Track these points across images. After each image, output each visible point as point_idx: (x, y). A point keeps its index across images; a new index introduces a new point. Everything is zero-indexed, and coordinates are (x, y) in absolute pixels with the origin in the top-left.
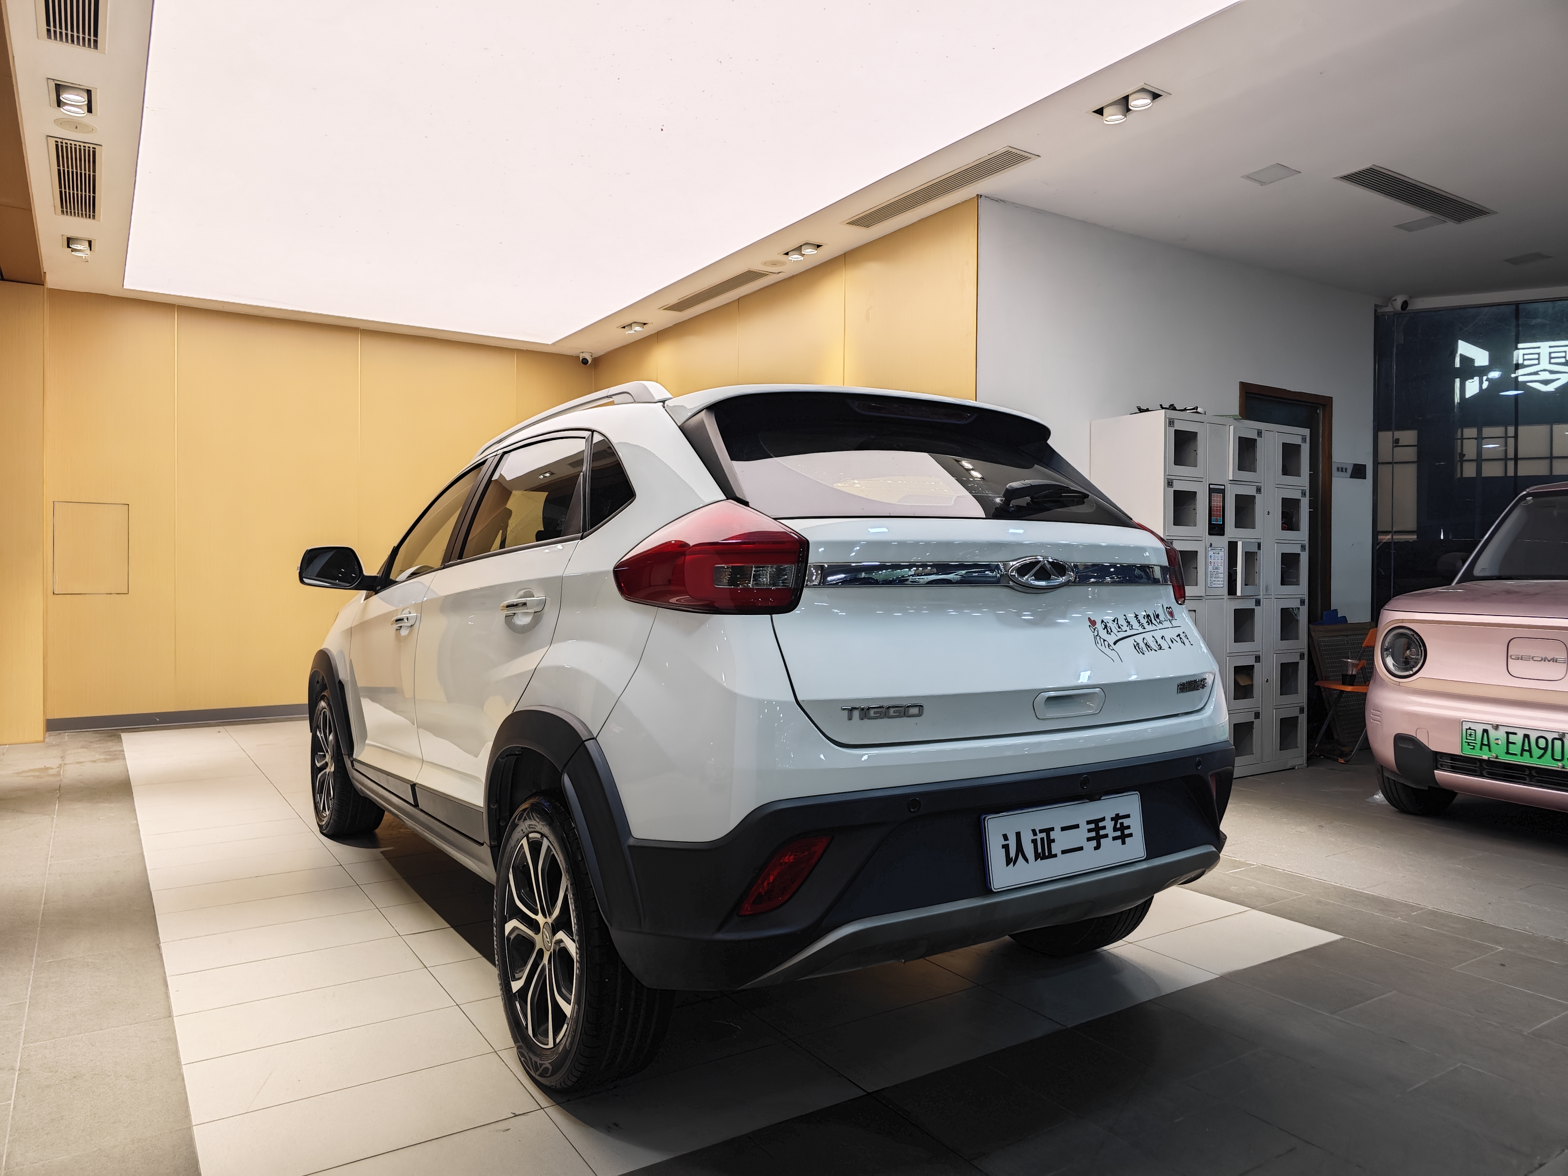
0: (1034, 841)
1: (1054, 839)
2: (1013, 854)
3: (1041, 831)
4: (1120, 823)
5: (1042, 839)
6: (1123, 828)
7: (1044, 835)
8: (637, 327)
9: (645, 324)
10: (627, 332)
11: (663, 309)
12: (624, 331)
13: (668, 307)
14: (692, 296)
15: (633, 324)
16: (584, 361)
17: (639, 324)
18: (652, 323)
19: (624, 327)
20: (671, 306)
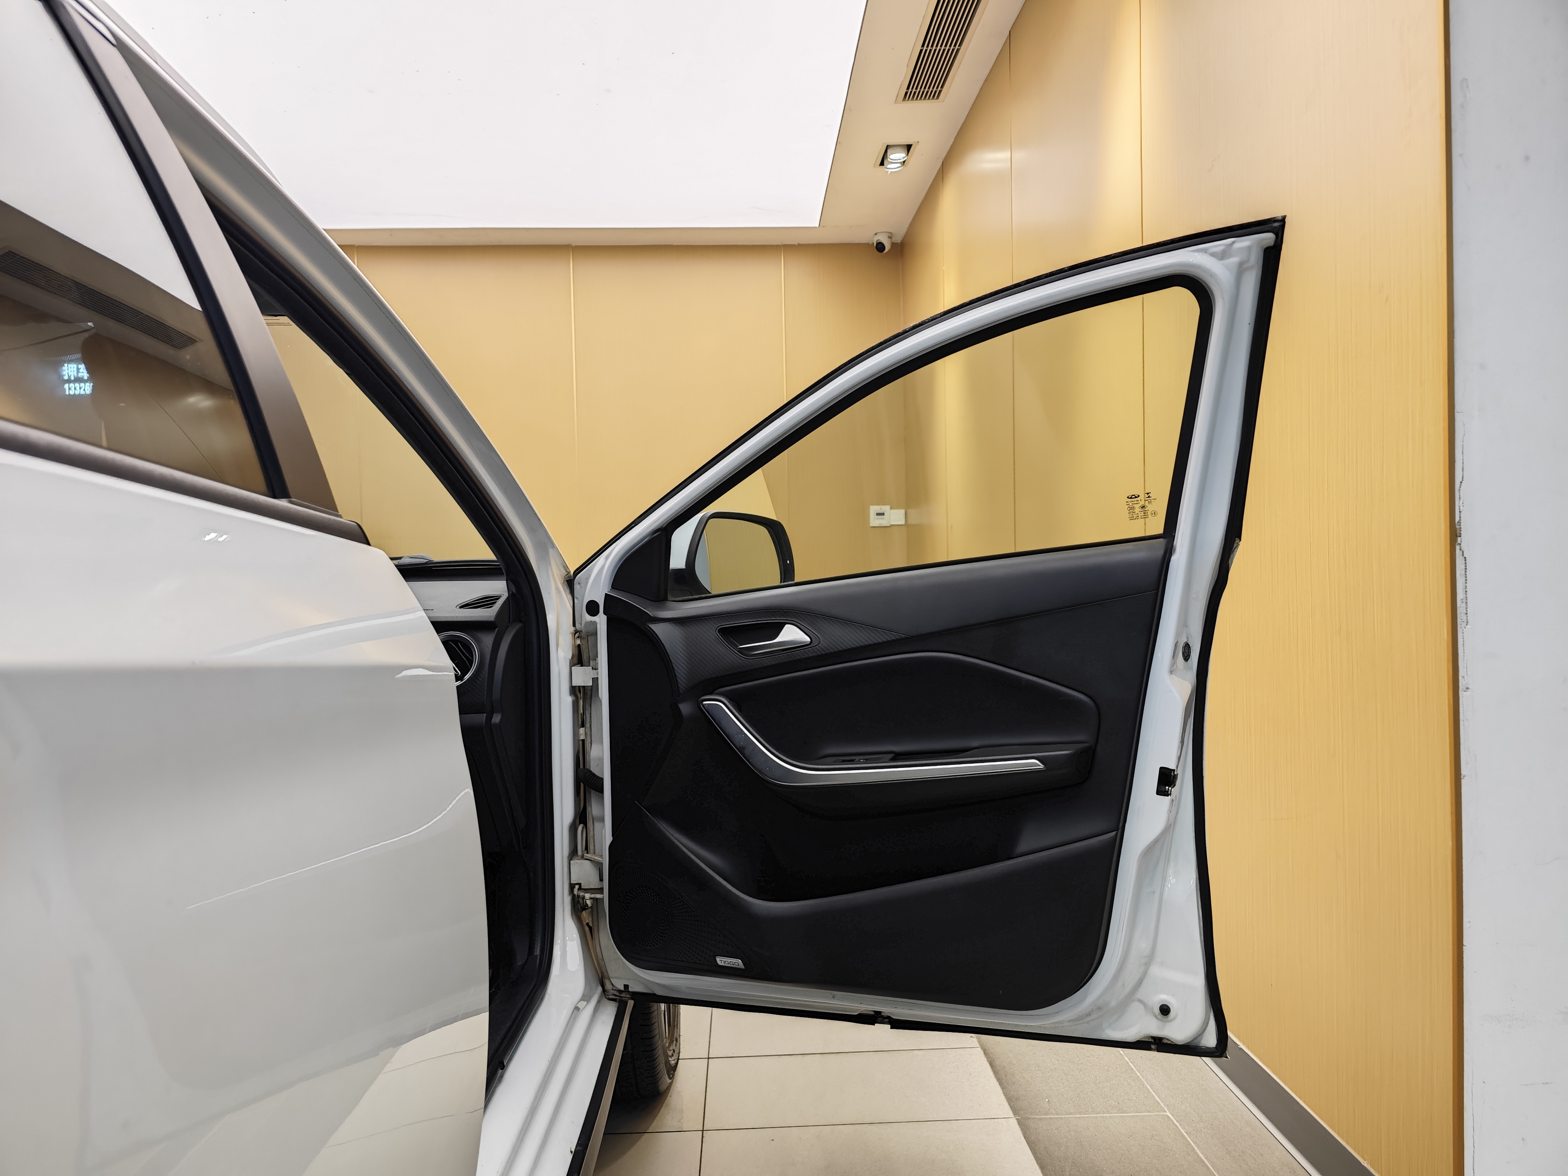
8: (897, 156)
9: (909, 147)
10: (891, 172)
11: (903, 101)
12: (888, 172)
13: (906, 93)
14: (921, 51)
15: (889, 151)
16: (880, 247)
17: (899, 149)
18: (918, 142)
19: (882, 164)
20: (910, 90)
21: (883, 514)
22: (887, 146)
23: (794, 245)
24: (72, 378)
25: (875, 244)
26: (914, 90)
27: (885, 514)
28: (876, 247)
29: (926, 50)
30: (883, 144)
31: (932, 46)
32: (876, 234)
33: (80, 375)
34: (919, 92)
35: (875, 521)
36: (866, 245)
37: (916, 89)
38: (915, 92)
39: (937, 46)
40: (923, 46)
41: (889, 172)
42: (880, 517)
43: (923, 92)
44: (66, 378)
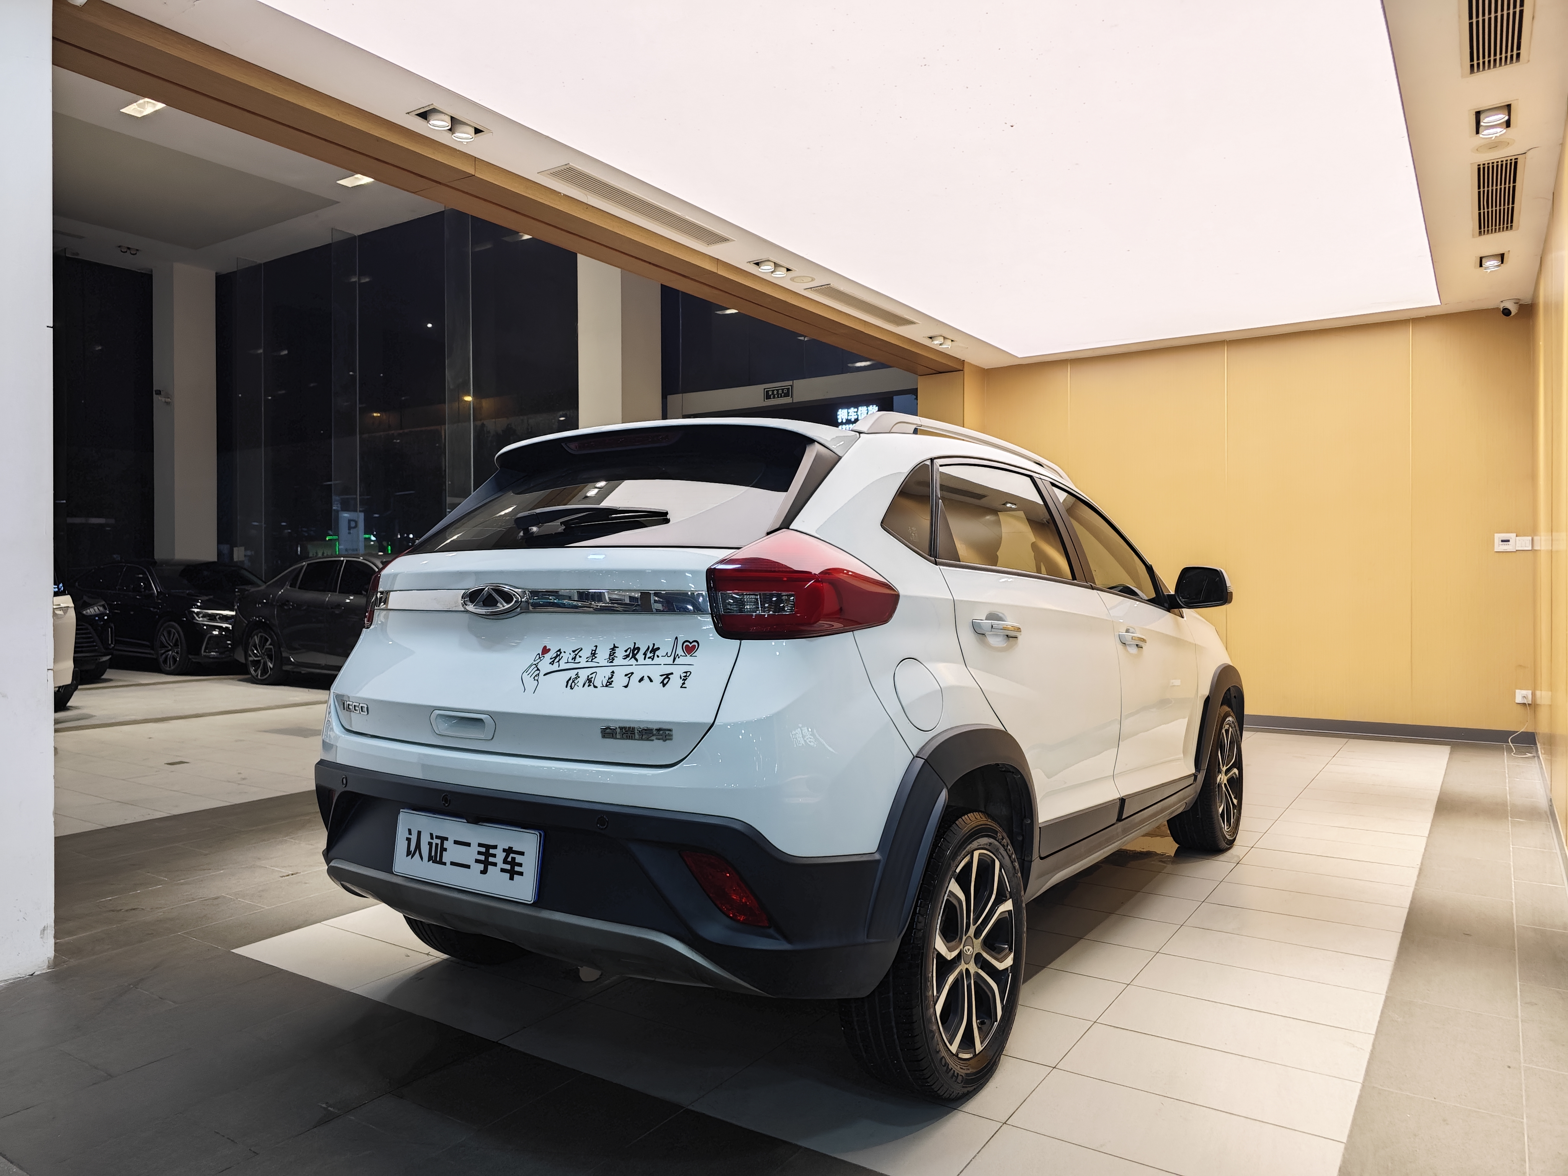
0: (430, 844)
1: (446, 849)
2: (412, 848)
3: (437, 837)
4: (512, 857)
5: (437, 844)
6: (513, 863)
7: (439, 841)
8: (1490, 263)
9: (1502, 255)
10: (1493, 271)
11: (1480, 235)
12: (1489, 271)
13: (1480, 232)
15: (1483, 260)
16: (1506, 312)
17: (1492, 258)
18: (1508, 254)
19: (1480, 267)
20: (1482, 228)
21: (1508, 541)
22: (1480, 257)
23: (1423, 317)
24: (844, 421)
25: (1502, 310)
26: (1486, 228)
27: (1510, 541)
28: (1502, 311)
29: (1484, 212)
30: (1476, 253)
31: (1488, 209)
32: (1502, 302)
33: (849, 418)
34: (1492, 229)
35: (1500, 547)
36: (1495, 310)
37: (1488, 228)
38: (1488, 230)
40: (1479, 210)
41: (1491, 271)
42: (1505, 543)
43: (1496, 229)
44: (840, 421)
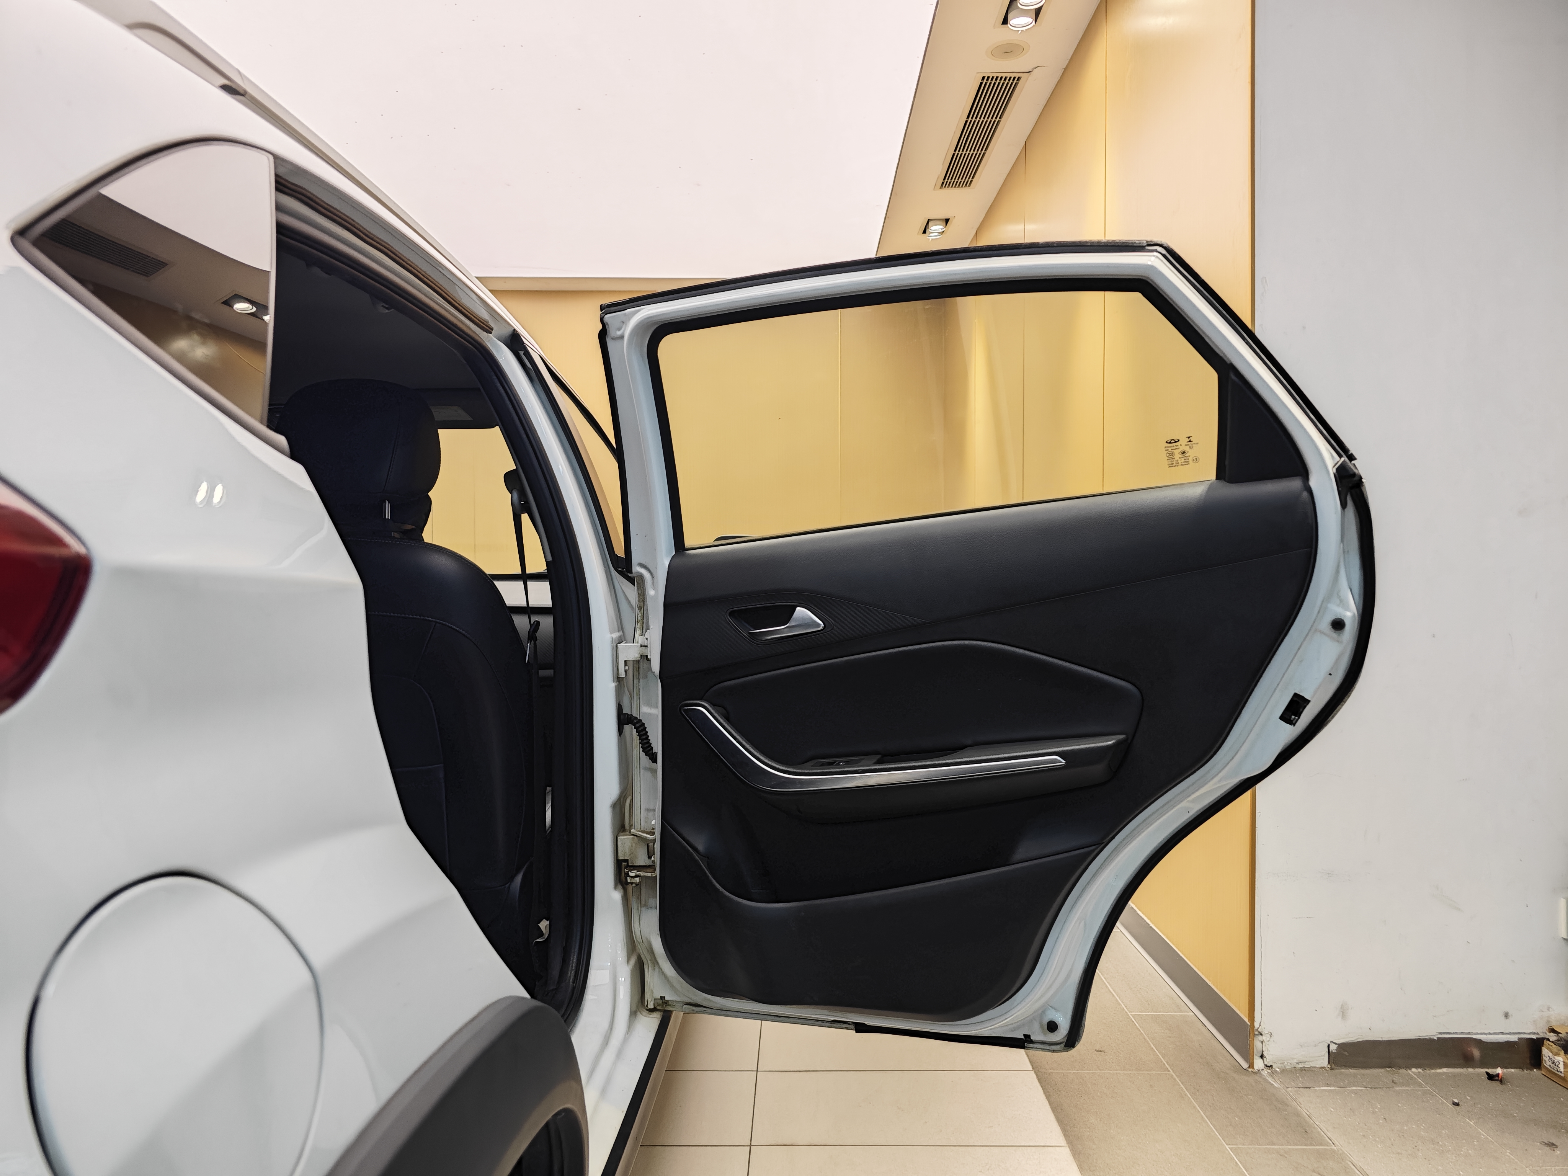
8: (936, 228)
9: (947, 221)
10: (932, 239)
11: (940, 188)
12: (929, 239)
13: (943, 183)
14: (954, 154)
15: (930, 223)
17: (938, 222)
18: (955, 217)
19: (925, 232)
20: (946, 180)
22: (929, 220)
26: (949, 180)
29: (958, 154)
30: (925, 218)
31: (963, 151)
34: (954, 182)
37: (951, 179)
38: (950, 182)
39: (967, 151)
40: (955, 151)
41: (931, 239)
43: (957, 182)
